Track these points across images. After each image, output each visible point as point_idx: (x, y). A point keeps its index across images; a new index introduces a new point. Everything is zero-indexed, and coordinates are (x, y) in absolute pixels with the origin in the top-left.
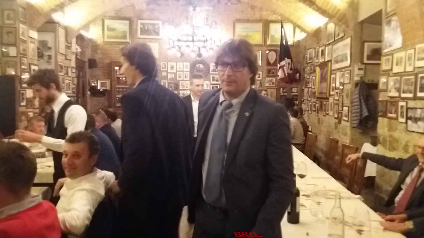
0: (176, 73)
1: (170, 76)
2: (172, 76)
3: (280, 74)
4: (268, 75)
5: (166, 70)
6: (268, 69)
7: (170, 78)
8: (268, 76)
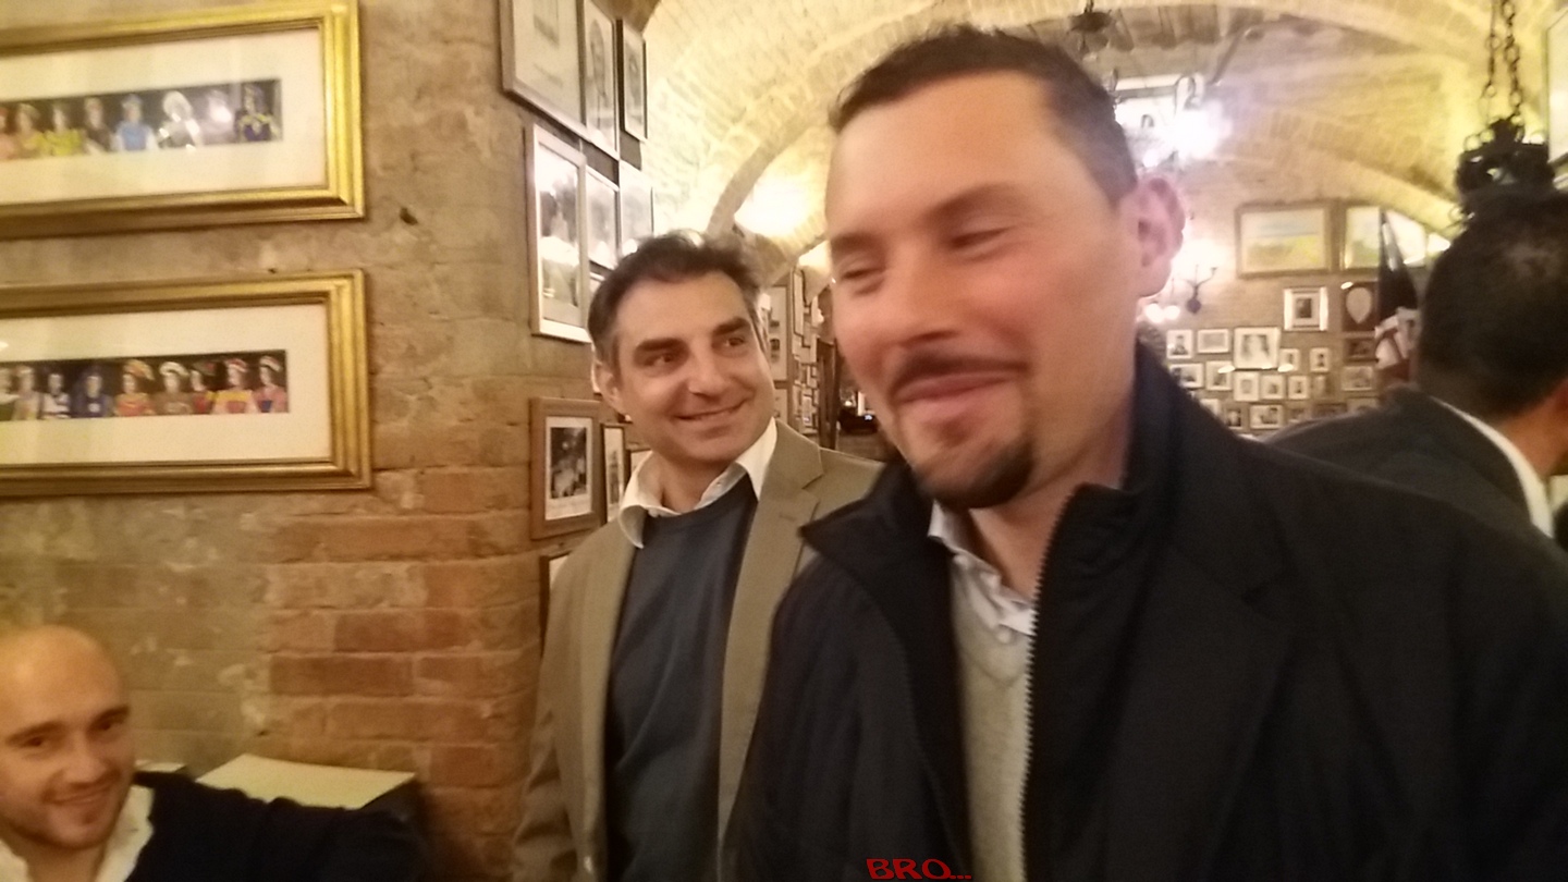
3: (1384, 354)
8: (1349, 362)
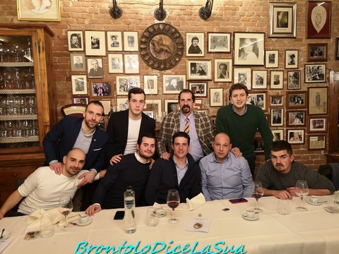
0: (107, 56)
1: (91, 64)
4: (311, 58)
6: (310, 45)
7: (92, 70)
8: (310, 61)
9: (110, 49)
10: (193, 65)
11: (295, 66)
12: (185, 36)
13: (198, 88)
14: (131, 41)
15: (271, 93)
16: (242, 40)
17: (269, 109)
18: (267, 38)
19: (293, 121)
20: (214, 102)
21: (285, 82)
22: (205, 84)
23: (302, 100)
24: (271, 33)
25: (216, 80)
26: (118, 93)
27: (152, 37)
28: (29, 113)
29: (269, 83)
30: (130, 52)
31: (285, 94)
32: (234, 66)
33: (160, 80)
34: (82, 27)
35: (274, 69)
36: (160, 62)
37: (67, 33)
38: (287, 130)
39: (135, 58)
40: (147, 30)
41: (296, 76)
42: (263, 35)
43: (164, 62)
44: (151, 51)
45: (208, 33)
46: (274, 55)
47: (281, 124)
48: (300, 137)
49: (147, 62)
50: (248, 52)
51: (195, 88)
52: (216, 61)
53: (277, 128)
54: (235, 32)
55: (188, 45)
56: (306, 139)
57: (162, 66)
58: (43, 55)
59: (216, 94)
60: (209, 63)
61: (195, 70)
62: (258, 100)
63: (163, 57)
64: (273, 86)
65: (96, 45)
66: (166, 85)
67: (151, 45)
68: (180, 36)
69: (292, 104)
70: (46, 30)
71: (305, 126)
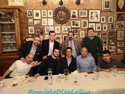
0: (41, 19)
1: (36, 22)
2: (38, 22)
5: (32, 17)
6: (117, 14)
7: (36, 24)
9: (43, 16)
10: (73, 22)
11: (112, 22)
12: (70, 11)
13: (75, 31)
14: (50, 13)
15: (103, 32)
16: (92, 13)
17: (102, 38)
18: (101, 12)
19: (111, 43)
20: (81, 36)
21: (108, 28)
22: (78, 29)
23: (115, 35)
24: (103, 10)
25: (82, 28)
26: (46, 33)
27: (58, 12)
28: (13, 40)
29: (102, 29)
30: (50, 18)
31: (108, 33)
32: (89, 22)
33: (61, 28)
34: (32, 8)
35: (104, 23)
36: (61, 21)
37: (27, 11)
38: (109, 46)
39: (52, 20)
40: (56, 9)
41: (112, 26)
42: (100, 11)
43: (63, 21)
44: (58, 17)
45: (79, 10)
46: (104, 18)
47: (107, 44)
48: (114, 49)
49: (56, 21)
50: (94, 17)
51: (74, 31)
52: (82, 21)
53: (105, 46)
54: (89, 10)
55: (72, 15)
56: (116, 50)
57: (62, 23)
58: (18, 19)
59: (82, 33)
60: (79, 22)
61: (74, 24)
62: (98, 35)
63: (62, 19)
64: (103, 30)
65: (37, 15)
66: (63, 30)
67: (58, 15)
68: (68, 11)
69: (110, 37)
70: (19, 10)
71: (116, 45)
